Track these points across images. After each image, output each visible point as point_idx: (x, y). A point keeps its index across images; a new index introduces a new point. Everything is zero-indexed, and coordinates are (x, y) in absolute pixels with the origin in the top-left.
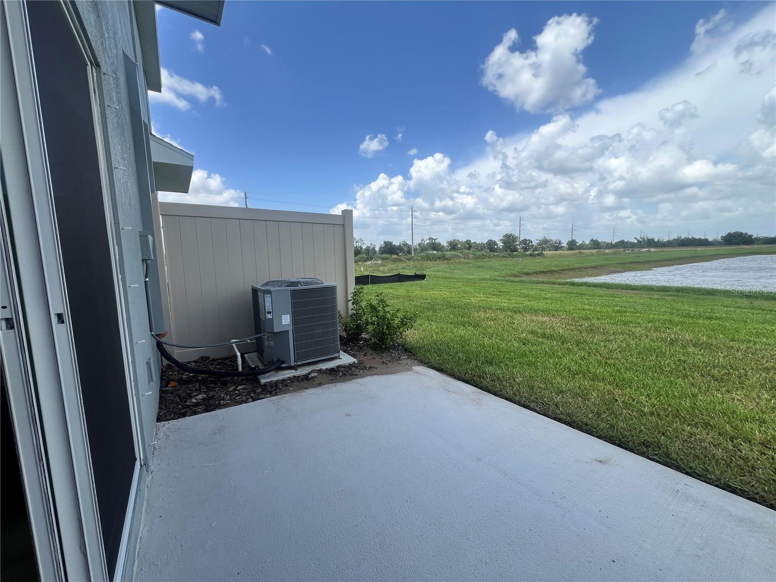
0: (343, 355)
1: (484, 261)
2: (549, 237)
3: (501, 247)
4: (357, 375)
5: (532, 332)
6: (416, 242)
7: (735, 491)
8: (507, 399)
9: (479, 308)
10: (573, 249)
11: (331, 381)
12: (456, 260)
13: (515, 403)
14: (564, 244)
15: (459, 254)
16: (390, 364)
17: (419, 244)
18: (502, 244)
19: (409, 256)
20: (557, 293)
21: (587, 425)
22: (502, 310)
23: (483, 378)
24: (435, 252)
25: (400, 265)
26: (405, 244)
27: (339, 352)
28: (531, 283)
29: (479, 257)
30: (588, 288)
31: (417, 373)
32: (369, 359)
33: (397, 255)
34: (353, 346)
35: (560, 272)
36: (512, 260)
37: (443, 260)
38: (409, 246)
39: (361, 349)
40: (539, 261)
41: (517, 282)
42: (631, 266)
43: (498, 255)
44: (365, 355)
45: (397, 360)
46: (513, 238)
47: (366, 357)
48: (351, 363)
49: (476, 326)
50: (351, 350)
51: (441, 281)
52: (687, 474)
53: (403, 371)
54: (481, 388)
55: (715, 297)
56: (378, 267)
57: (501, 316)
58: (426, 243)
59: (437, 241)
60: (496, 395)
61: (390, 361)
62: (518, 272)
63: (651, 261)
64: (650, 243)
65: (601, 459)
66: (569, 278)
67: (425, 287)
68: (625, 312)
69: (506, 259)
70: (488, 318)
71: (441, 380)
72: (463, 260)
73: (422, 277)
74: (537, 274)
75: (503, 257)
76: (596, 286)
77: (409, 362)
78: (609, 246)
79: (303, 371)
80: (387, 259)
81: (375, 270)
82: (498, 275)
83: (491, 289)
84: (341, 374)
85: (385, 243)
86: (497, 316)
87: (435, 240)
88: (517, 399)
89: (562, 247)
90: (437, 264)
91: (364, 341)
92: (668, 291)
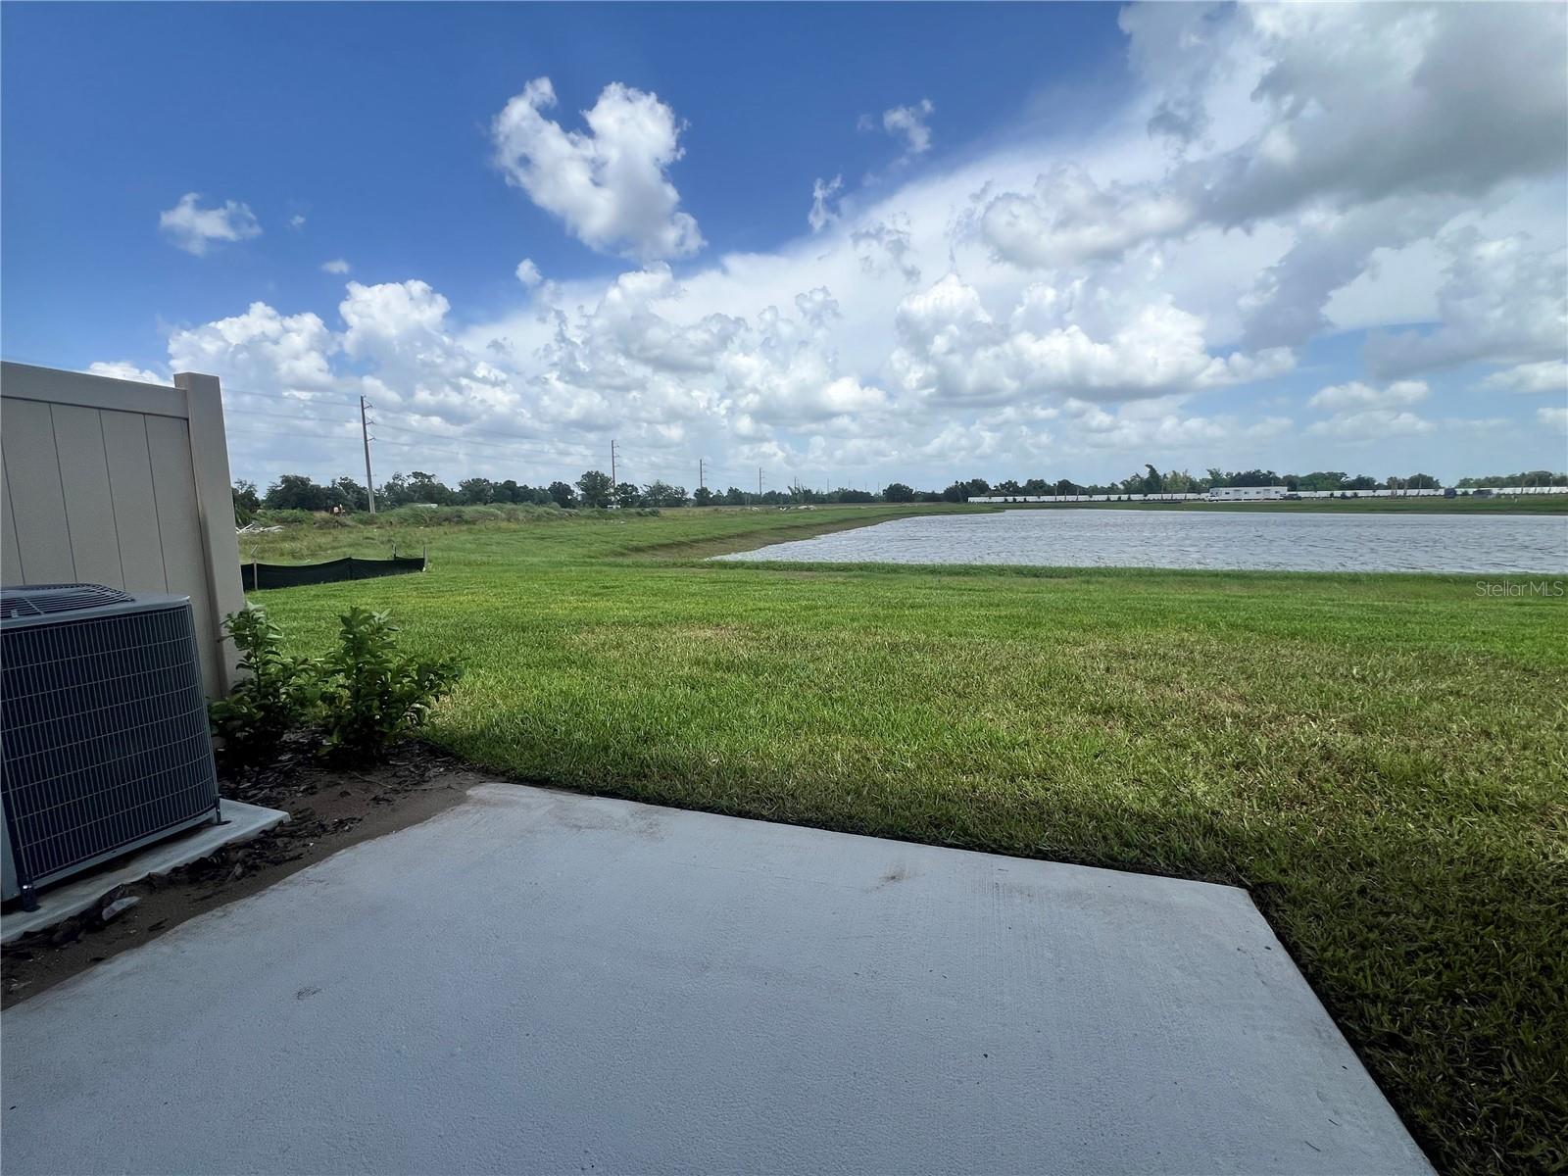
0: (230, 808)
1: (552, 527)
2: (665, 482)
3: (579, 498)
4: (299, 857)
5: (697, 662)
6: (381, 481)
7: (1047, 855)
8: (704, 809)
9: (579, 625)
10: (706, 505)
11: (205, 905)
12: (491, 525)
13: (722, 812)
14: (691, 496)
15: (496, 511)
16: (398, 800)
17: (390, 487)
18: (580, 492)
19: (365, 515)
20: (706, 583)
21: (850, 817)
22: (625, 623)
23: (645, 776)
24: (434, 506)
25: (344, 536)
26: (348, 486)
27: (216, 805)
28: (653, 567)
29: (539, 518)
30: (747, 571)
31: (482, 802)
32: (328, 799)
33: (327, 511)
34: (259, 773)
35: (692, 544)
36: (606, 524)
37: (457, 523)
38: (359, 491)
39: (288, 777)
40: (653, 525)
41: (628, 566)
42: (789, 532)
43: (577, 515)
44: (311, 790)
45: (418, 784)
46: (601, 480)
47: (317, 796)
48: (267, 828)
49: (586, 664)
50: (253, 786)
51: (467, 572)
52: (994, 852)
53: (442, 809)
54: (647, 800)
55: (901, 575)
56: (272, 542)
57: (628, 637)
58: (406, 485)
59: (435, 481)
60: (682, 808)
61: (396, 792)
62: (621, 546)
63: (814, 525)
64: (808, 497)
65: (892, 874)
66: (709, 555)
67: (429, 588)
68: (816, 608)
69: (595, 521)
70: (604, 644)
71: (552, 806)
72: (504, 525)
73: (416, 564)
74: (656, 549)
75: (588, 517)
76: (756, 566)
77: (451, 779)
78: (756, 500)
79: (67, 904)
80: (297, 520)
81: (264, 551)
82: (586, 553)
83: (584, 583)
84: (238, 870)
85: (286, 480)
86: (621, 637)
87: (429, 477)
88: (724, 802)
89: (687, 500)
90: (446, 533)
91: (294, 751)
92: (851, 570)
